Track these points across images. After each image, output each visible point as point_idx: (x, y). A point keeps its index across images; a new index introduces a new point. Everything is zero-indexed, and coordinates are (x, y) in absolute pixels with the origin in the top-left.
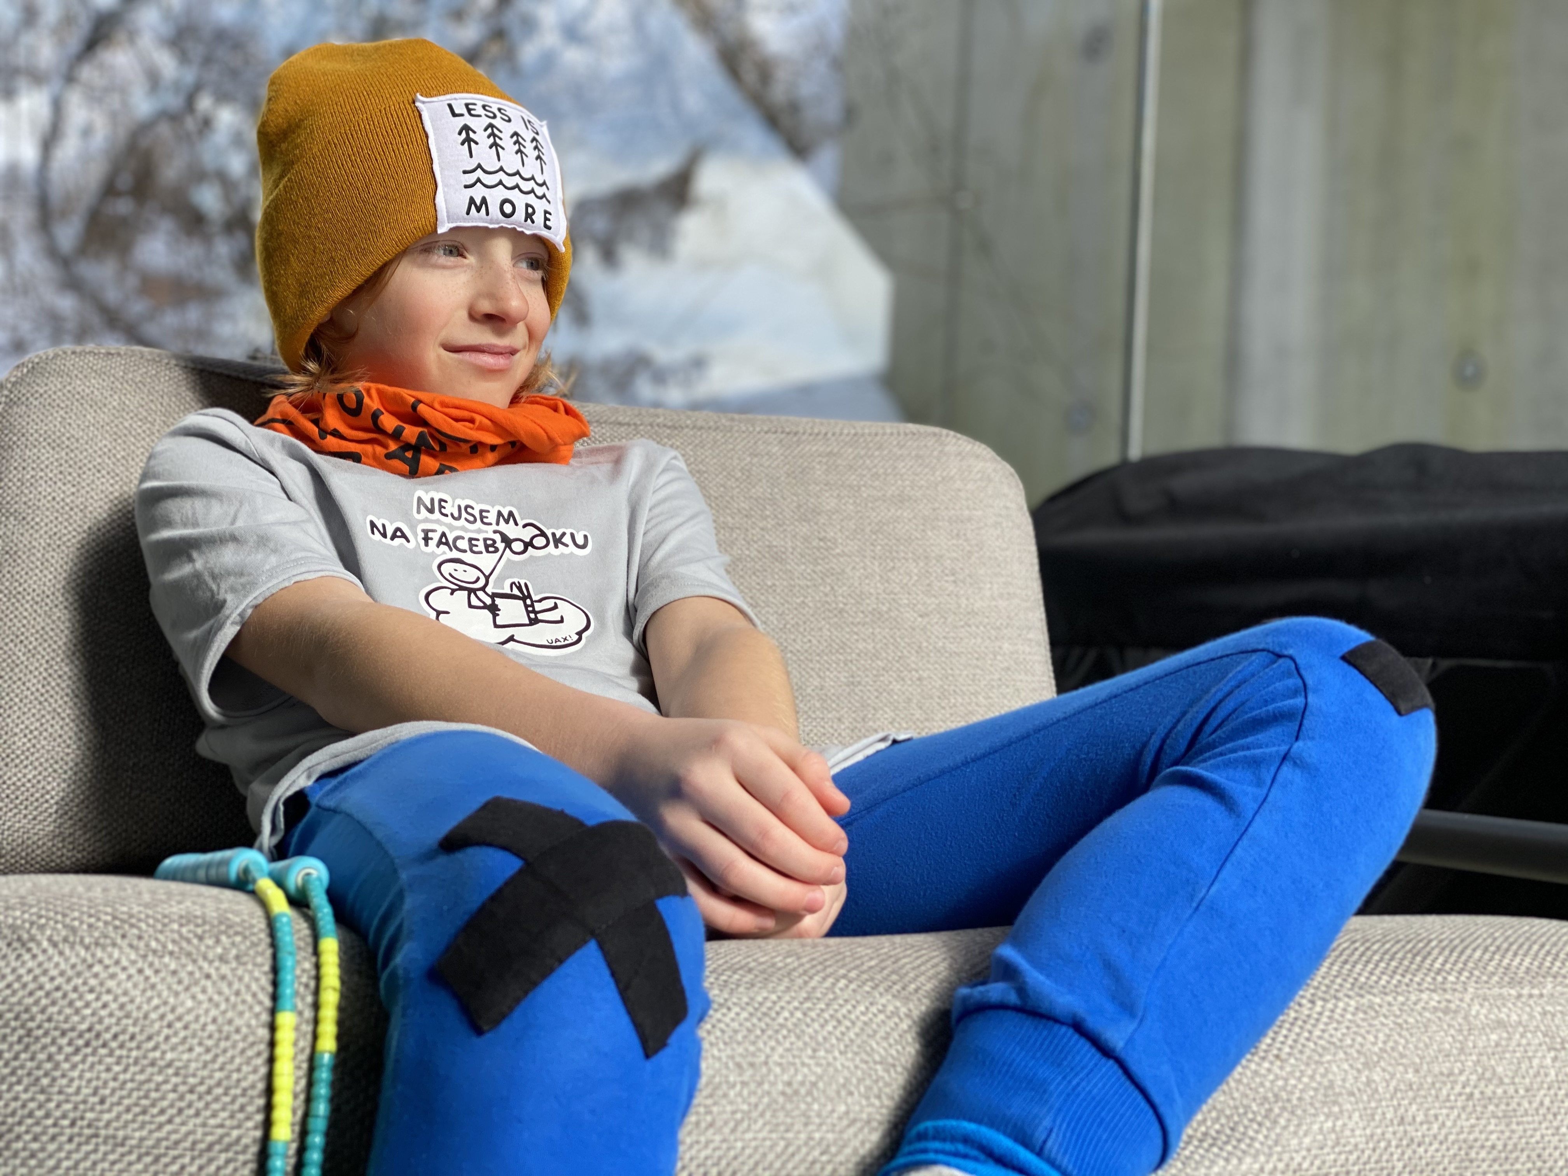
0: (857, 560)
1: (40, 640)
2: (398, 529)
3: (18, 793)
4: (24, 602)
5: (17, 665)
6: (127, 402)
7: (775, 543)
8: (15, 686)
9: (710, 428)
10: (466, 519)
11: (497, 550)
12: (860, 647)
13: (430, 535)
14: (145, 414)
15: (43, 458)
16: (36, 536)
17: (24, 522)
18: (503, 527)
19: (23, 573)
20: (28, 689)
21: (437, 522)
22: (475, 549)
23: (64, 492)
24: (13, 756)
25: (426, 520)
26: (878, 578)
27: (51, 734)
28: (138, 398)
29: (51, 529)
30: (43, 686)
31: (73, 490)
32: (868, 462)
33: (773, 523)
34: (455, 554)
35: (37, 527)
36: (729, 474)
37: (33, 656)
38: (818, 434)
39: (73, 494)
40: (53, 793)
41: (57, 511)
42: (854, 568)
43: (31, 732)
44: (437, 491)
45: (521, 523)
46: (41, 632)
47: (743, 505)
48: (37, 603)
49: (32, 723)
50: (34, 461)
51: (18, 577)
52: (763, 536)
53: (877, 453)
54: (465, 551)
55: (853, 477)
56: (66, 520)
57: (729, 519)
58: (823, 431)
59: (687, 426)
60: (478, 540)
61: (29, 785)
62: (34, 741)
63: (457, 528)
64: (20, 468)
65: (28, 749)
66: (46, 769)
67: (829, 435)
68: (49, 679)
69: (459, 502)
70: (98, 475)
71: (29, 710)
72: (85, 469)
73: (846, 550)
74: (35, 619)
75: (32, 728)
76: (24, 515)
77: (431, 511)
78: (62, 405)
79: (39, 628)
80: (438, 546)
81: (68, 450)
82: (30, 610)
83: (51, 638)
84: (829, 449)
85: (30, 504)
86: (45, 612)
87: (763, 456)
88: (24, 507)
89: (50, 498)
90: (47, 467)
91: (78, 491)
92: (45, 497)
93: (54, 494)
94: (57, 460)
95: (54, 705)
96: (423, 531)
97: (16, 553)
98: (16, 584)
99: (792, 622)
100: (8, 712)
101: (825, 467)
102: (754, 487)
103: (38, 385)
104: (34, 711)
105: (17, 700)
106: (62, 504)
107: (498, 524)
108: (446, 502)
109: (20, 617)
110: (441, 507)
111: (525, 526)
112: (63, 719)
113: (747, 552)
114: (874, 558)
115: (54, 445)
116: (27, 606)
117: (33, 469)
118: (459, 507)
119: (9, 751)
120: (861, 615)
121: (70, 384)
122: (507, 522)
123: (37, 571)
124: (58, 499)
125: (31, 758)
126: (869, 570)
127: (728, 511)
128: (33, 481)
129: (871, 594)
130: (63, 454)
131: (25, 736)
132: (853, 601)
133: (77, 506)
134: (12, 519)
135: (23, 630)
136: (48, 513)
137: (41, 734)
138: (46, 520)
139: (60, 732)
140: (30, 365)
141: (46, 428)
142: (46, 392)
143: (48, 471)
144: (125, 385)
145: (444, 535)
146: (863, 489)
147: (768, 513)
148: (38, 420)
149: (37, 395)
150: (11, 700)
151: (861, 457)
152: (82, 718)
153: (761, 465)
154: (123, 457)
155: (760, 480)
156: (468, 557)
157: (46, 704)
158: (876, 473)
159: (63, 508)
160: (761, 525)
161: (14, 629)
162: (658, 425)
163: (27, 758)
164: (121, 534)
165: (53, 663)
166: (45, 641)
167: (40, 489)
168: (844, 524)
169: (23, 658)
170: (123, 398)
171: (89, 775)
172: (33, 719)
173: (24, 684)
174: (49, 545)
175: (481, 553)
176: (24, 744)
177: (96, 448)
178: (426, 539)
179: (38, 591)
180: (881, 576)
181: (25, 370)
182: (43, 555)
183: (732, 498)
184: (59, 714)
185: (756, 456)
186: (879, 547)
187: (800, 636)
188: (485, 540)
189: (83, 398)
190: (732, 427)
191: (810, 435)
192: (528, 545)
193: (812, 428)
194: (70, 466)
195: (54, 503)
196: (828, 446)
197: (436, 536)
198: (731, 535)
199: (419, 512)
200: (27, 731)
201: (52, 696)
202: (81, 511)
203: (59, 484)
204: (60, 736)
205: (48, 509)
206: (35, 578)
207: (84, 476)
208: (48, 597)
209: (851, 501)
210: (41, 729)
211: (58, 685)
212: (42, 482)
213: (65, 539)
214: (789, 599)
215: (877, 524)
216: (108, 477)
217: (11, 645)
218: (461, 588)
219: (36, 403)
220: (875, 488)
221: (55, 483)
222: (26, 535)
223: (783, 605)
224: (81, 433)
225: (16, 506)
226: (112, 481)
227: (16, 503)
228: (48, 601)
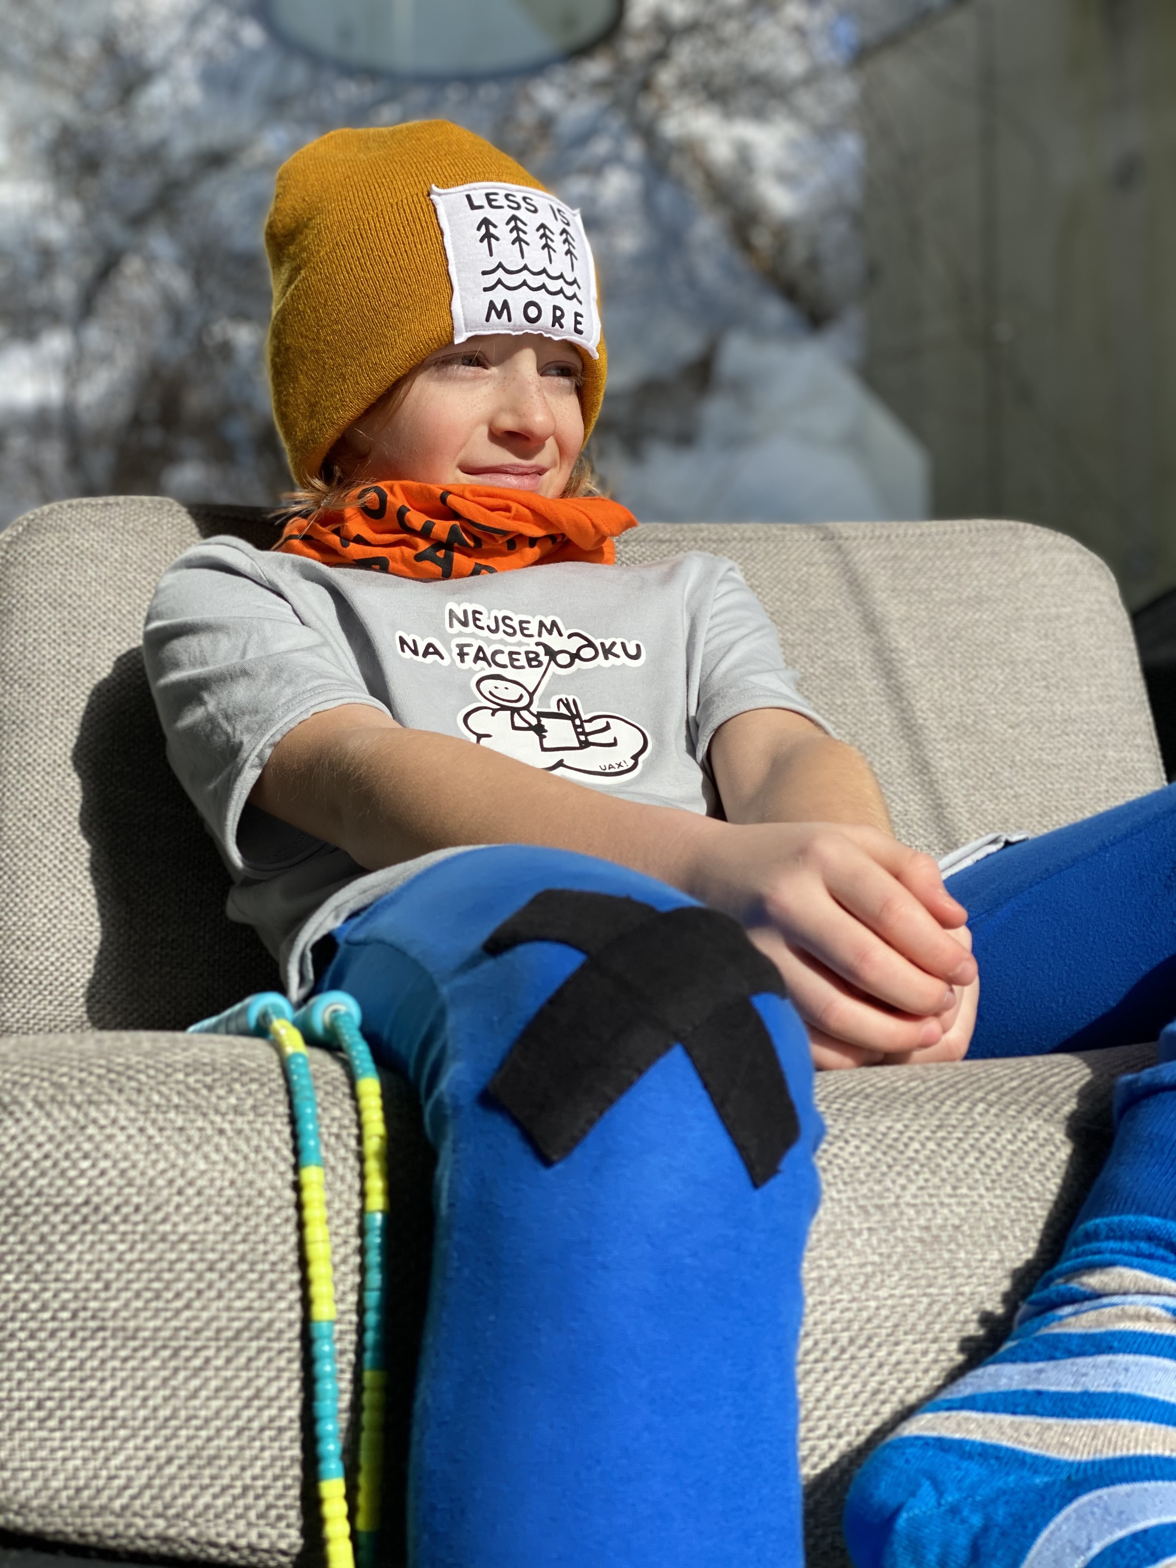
0: (935, 670)
1: (54, 813)
2: (430, 645)
3: (42, 978)
4: (34, 773)
5: (32, 841)
6: (129, 553)
7: (841, 658)
8: (30, 864)
9: (759, 539)
10: (505, 632)
11: (540, 664)
12: (945, 765)
13: (466, 650)
14: (149, 564)
15: (44, 619)
16: (43, 702)
17: (30, 689)
18: (546, 638)
19: (31, 743)
20: (45, 865)
21: (472, 635)
22: (516, 663)
23: (69, 654)
24: (33, 939)
25: (460, 634)
26: (960, 688)
27: (72, 912)
28: (140, 548)
29: (58, 694)
30: (61, 861)
31: (79, 650)
32: (938, 563)
33: (837, 636)
34: (495, 670)
35: (43, 693)
36: (785, 586)
37: (48, 830)
38: (880, 537)
39: (79, 655)
40: (78, 975)
41: (64, 674)
42: (931, 679)
43: (51, 911)
44: (471, 602)
45: (566, 633)
46: (55, 804)
47: (803, 619)
48: (48, 773)
49: (51, 902)
50: (35, 624)
51: (26, 747)
52: (828, 651)
53: (947, 553)
54: (505, 666)
55: (923, 580)
56: (74, 683)
57: (789, 635)
58: (885, 533)
59: (735, 539)
60: (519, 653)
61: (52, 968)
62: (54, 921)
63: (495, 642)
64: (21, 632)
65: (49, 930)
66: (69, 950)
67: (893, 537)
68: (67, 854)
69: (495, 613)
70: (104, 633)
71: (48, 887)
72: (89, 627)
73: (921, 660)
74: (47, 791)
75: (52, 907)
76: (29, 681)
77: (465, 624)
78: (61, 562)
79: (51, 800)
80: (475, 661)
81: (69, 609)
82: (42, 782)
83: (66, 809)
84: (893, 553)
85: (34, 669)
86: (58, 782)
87: (820, 565)
88: (29, 672)
89: (54, 661)
90: (49, 628)
91: (84, 651)
92: (49, 660)
93: (59, 657)
94: (60, 620)
95: (73, 881)
96: (458, 646)
97: (22, 722)
98: (26, 755)
99: (867, 743)
100: (26, 892)
101: (890, 572)
102: (813, 599)
103: (34, 542)
104: (52, 889)
105: (33, 878)
106: (68, 666)
107: (540, 635)
108: (480, 613)
109: (32, 790)
110: (475, 619)
111: (570, 636)
112: (84, 895)
113: (811, 670)
114: (954, 667)
115: (55, 604)
116: (38, 777)
117: (35, 631)
118: (496, 618)
119: (28, 933)
120: (945, 730)
121: (68, 538)
122: (550, 632)
123: (46, 740)
124: (63, 662)
125: (53, 940)
126: (949, 681)
127: (787, 627)
128: (35, 644)
129: (953, 707)
130: (65, 613)
131: (45, 916)
132: (933, 715)
133: (84, 668)
134: (16, 686)
135: (36, 803)
136: (53, 677)
137: (61, 913)
138: (52, 685)
139: (81, 909)
140: (25, 523)
141: (45, 587)
142: (43, 549)
143: (51, 632)
144: (126, 535)
145: (480, 649)
146: (935, 592)
147: (831, 626)
148: (36, 580)
149: (34, 554)
150: (28, 878)
151: (930, 559)
152: (104, 892)
153: (819, 575)
154: (129, 612)
155: (819, 592)
156: (509, 673)
157: (64, 880)
158: (949, 574)
159: (69, 670)
160: (824, 639)
161: (26, 803)
162: (702, 540)
163: (48, 939)
164: (132, 694)
165: (70, 836)
166: (60, 813)
167: (44, 652)
168: (916, 632)
169: (38, 833)
170: (125, 549)
171: (115, 954)
172: (51, 898)
173: (40, 860)
174: (57, 711)
175: (522, 667)
176: (44, 925)
177: (100, 605)
178: (462, 655)
179: (50, 761)
180: (963, 686)
181: (20, 529)
182: (52, 722)
183: (790, 612)
184: (79, 890)
185: (813, 565)
186: (958, 655)
187: (877, 758)
188: (527, 653)
189: (82, 552)
190: (784, 537)
191: (871, 538)
192: (575, 656)
193: (873, 531)
194: (74, 626)
195: (59, 666)
196: (892, 549)
197: (472, 651)
198: (792, 653)
199: (451, 625)
200: (47, 911)
201: (70, 872)
202: (89, 672)
203: (64, 645)
204: (82, 914)
205: (53, 673)
206: (44, 747)
207: (89, 636)
208: (59, 766)
209: (923, 607)
210: (62, 907)
211: (76, 859)
212: (45, 645)
213: (73, 703)
214: (863, 719)
215: (954, 630)
216: (114, 634)
217: (25, 820)
218: (503, 708)
219: (33, 561)
220: (948, 591)
221: (59, 645)
222: (33, 702)
223: (855, 724)
224: (83, 590)
225: (20, 673)
226: (118, 639)
227: (20, 669)
228: (60, 770)
